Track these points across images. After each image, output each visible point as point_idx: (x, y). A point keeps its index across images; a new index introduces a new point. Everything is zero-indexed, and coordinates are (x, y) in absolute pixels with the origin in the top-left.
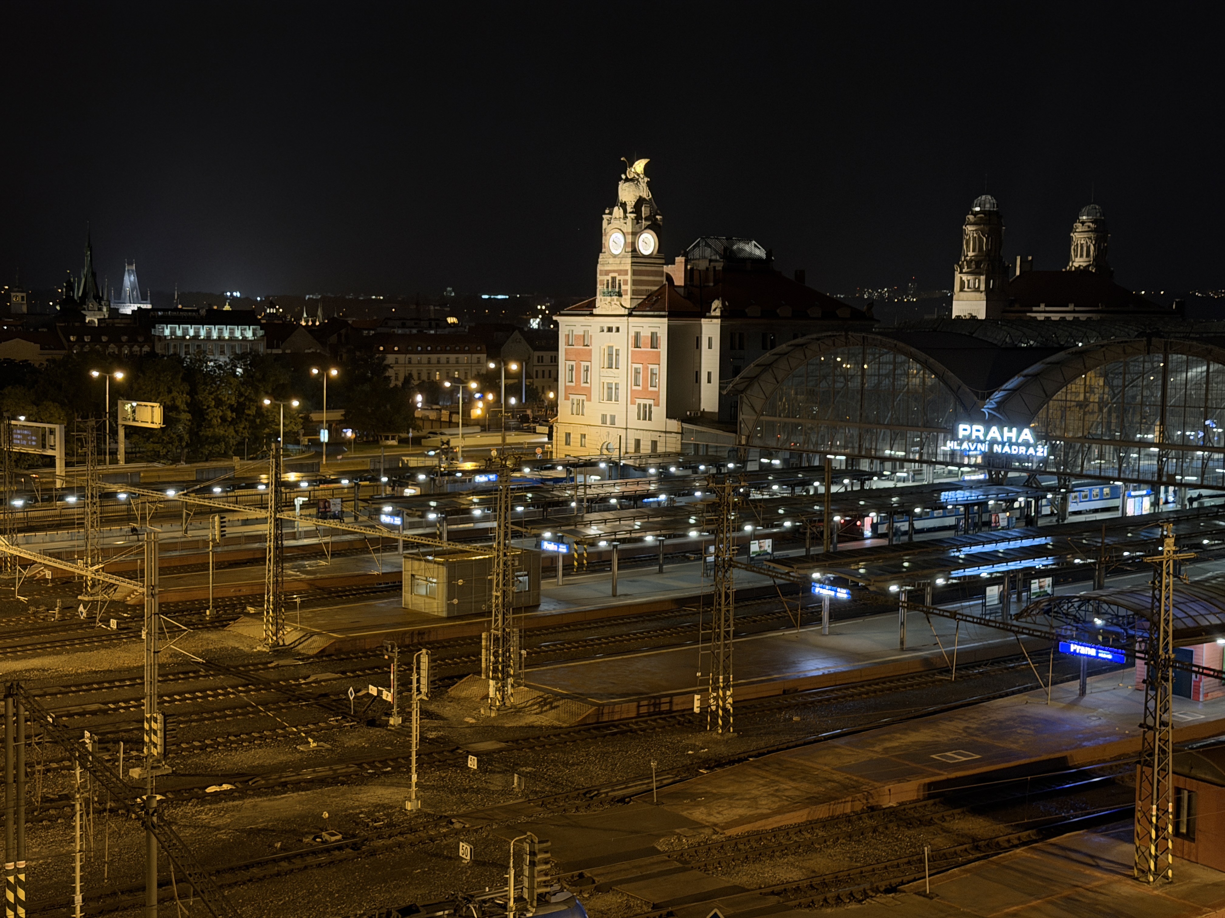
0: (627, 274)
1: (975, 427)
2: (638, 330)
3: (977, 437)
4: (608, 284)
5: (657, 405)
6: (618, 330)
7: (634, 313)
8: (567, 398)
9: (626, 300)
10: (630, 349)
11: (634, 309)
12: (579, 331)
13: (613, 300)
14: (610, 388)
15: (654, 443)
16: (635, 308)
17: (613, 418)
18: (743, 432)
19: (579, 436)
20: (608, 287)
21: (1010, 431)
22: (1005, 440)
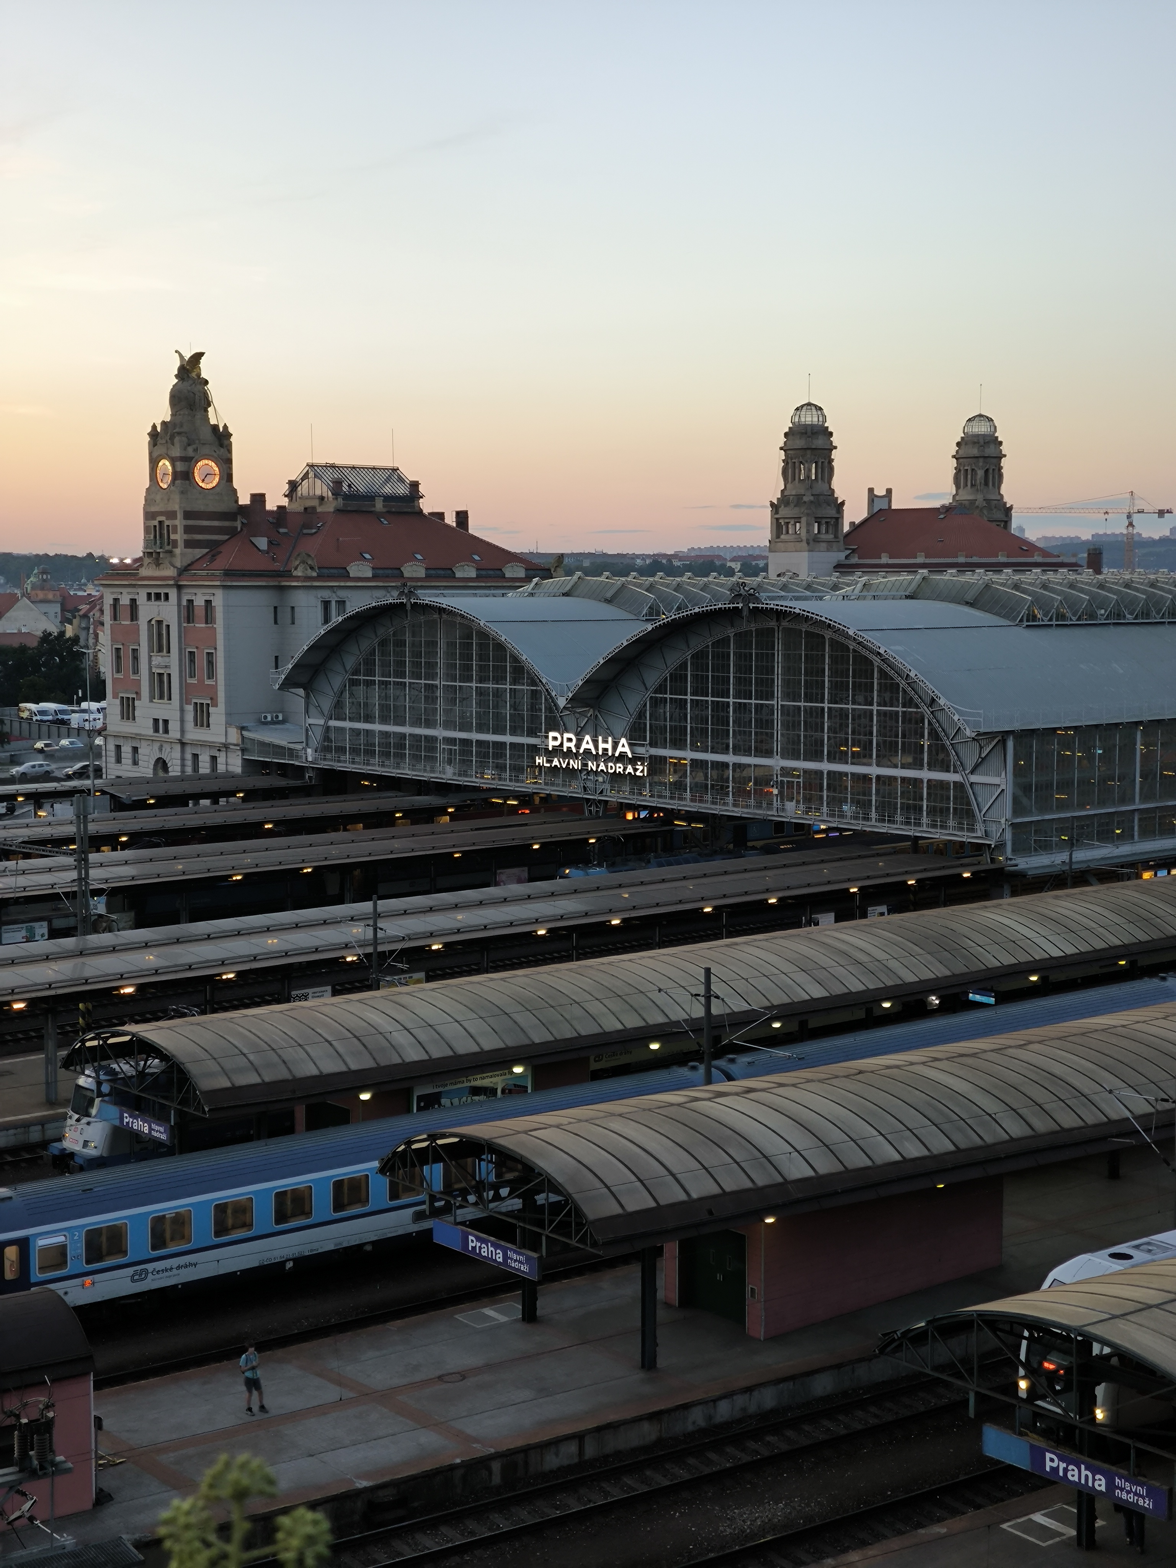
0: (176, 519)
1: (566, 735)
2: (189, 597)
3: (569, 748)
4: (155, 532)
5: (216, 706)
6: (167, 596)
8: (115, 696)
9: (177, 556)
10: (184, 624)
11: (186, 568)
12: (125, 601)
13: (159, 555)
14: (161, 682)
15: (214, 759)
17: (166, 722)
19: (130, 750)
20: (155, 537)
21: (605, 741)
22: (600, 753)
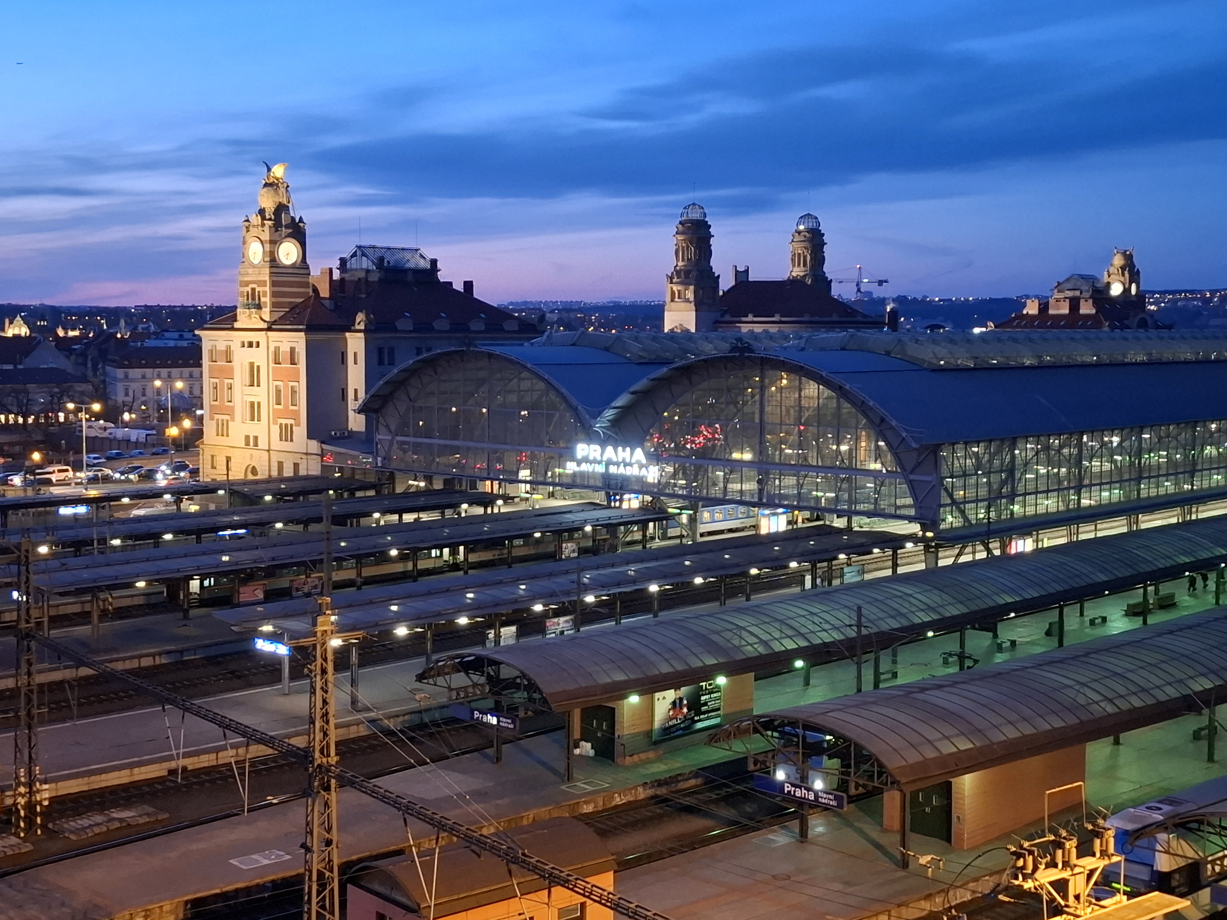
0: (266, 285)
1: (593, 447)
2: (277, 344)
4: (248, 295)
5: (298, 425)
6: (258, 343)
7: (274, 327)
8: (211, 417)
9: (266, 314)
10: (272, 365)
11: (274, 323)
12: (221, 346)
13: (252, 313)
14: (252, 408)
15: (296, 466)
16: (275, 321)
17: (256, 439)
18: (379, 453)
20: (248, 299)
21: (624, 451)
